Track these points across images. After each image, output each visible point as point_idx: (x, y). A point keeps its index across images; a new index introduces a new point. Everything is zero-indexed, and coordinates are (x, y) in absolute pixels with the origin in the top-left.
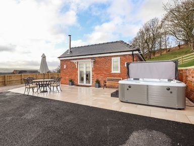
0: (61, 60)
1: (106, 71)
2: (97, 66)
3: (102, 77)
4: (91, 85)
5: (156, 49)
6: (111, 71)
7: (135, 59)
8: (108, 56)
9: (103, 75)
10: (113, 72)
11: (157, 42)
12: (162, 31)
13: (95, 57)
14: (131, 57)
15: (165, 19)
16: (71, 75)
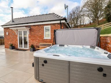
0: (4, 28)
1: (40, 37)
2: (33, 33)
3: (37, 42)
4: (28, 49)
5: (78, 24)
6: (43, 38)
7: (62, 27)
8: (40, 25)
9: (37, 40)
10: (45, 38)
11: (79, 21)
12: (82, 13)
13: (31, 26)
14: (59, 26)
15: (83, 7)
16: (12, 40)
